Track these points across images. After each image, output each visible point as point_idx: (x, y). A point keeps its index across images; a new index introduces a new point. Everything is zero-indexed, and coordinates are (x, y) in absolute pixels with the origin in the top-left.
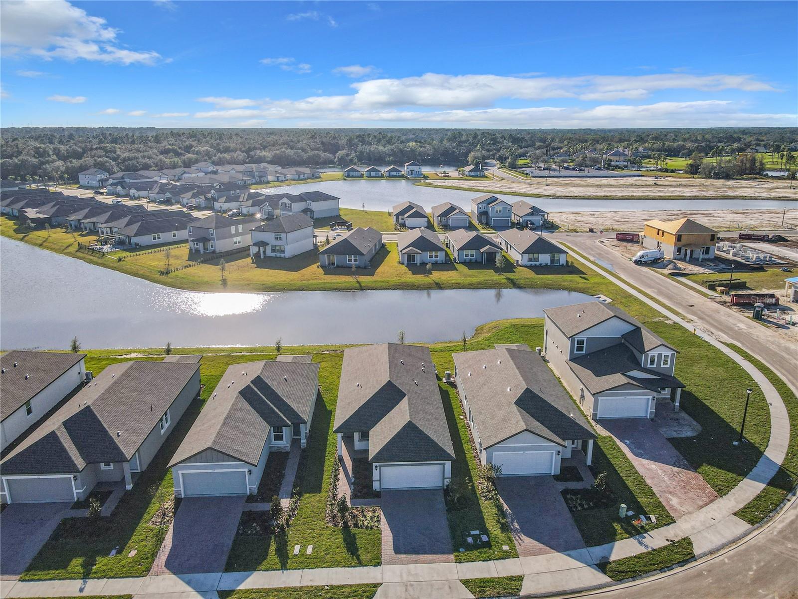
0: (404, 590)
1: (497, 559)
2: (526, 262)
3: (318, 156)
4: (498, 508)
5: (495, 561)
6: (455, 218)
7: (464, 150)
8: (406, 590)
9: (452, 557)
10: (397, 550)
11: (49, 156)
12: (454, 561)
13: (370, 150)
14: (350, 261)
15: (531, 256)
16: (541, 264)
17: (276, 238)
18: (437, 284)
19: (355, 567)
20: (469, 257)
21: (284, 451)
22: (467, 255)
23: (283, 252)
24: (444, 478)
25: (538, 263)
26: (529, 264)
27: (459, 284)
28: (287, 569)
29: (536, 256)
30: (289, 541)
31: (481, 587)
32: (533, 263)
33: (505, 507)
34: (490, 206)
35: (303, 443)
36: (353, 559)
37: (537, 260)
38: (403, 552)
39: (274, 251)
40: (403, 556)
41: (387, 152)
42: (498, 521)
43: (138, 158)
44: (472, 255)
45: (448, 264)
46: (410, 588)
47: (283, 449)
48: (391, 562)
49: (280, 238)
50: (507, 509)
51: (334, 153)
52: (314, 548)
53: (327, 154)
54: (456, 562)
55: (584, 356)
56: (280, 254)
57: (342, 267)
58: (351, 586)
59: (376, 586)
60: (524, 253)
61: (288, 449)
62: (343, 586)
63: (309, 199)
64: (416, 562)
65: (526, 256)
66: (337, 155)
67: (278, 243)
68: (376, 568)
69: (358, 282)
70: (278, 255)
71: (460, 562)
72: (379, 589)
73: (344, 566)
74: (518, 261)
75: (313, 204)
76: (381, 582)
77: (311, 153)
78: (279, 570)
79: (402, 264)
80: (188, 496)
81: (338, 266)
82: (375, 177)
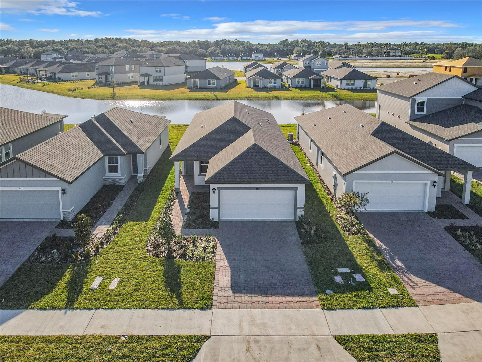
0: (245, 349)
1: (384, 307)
2: (344, 86)
3: (196, 51)
4: (368, 242)
5: (383, 310)
6: (287, 69)
7: (290, 48)
8: (248, 350)
9: (315, 300)
10: (236, 288)
12: (320, 307)
13: (229, 48)
14: (210, 84)
15: (348, 81)
16: (356, 88)
17: (157, 71)
18: (276, 97)
19: (173, 309)
20: (300, 84)
21: (118, 184)
22: (298, 82)
23: (162, 81)
24: (296, 208)
25: (354, 87)
26: (347, 87)
27: (294, 97)
28: (72, 309)
29: (352, 81)
30: (91, 272)
31: (369, 350)
32: (350, 87)
33: (378, 242)
34: (312, 61)
35: (140, 177)
36: (171, 297)
37: (353, 84)
38: (245, 291)
39: (155, 80)
40: (244, 297)
41: (240, 49)
42: (373, 258)
44: (302, 82)
45: (283, 88)
46: (253, 346)
47: (118, 182)
48: (227, 305)
49: (160, 71)
50: (380, 245)
51: (206, 49)
52: (121, 282)
53: (202, 50)
54: (323, 309)
55: (426, 115)
57: (204, 88)
58: (161, 338)
59: (201, 339)
60: (343, 79)
61: (123, 182)
62: (149, 338)
63: (185, 58)
64: (263, 306)
65: (344, 82)
66: (208, 50)
67: (158, 74)
68: (203, 312)
69: (215, 95)
70: (158, 83)
71: (329, 309)
72: (205, 345)
73: (157, 308)
74: (338, 86)
75: (188, 61)
76: (208, 333)
77: (191, 49)
78: (61, 309)
79: (249, 88)
81: (200, 88)
82: (232, 60)
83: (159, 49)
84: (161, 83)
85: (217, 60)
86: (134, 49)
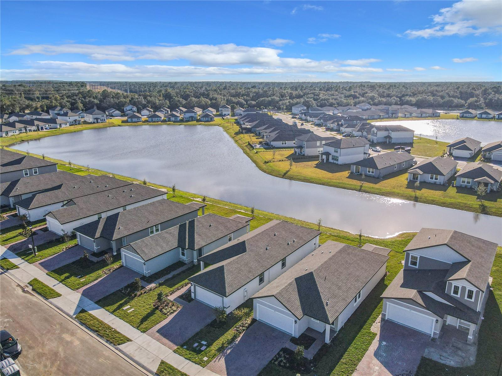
0: (135, 349)
1: (192, 361)
3: (452, 102)
4: (234, 337)
5: (190, 362)
6: (496, 153)
9: (175, 347)
10: (160, 330)
11: (286, 97)
12: (174, 350)
13: (498, 98)
14: (369, 172)
17: (335, 151)
18: (416, 197)
20: (466, 183)
21: (184, 262)
22: (464, 182)
23: (337, 160)
28: (112, 314)
30: (130, 302)
31: (165, 369)
36: (138, 323)
38: (161, 333)
39: (333, 159)
40: (158, 335)
42: (223, 344)
43: (329, 99)
45: (443, 186)
48: (152, 336)
49: (337, 152)
50: (237, 341)
51: (466, 100)
52: (133, 311)
53: (460, 100)
55: (415, 270)
56: (336, 162)
58: (121, 334)
59: (129, 340)
61: (186, 262)
62: (119, 333)
63: (390, 129)
67: (335, 154)
68: (141, 333)
69: (361, 186)
70: (335, 162)
71: (175, 352)
72: (129, 343)
73: (131, 325)
76: (133, 340)
77: (447, 99)
78: (110, 312)
79: (407, 180)
80: (127, 267)
82: (485, 118)
83: (408, 99)
84: (337, 162)
85: (466, 117)
86: (380, 99)
